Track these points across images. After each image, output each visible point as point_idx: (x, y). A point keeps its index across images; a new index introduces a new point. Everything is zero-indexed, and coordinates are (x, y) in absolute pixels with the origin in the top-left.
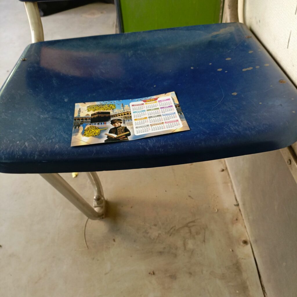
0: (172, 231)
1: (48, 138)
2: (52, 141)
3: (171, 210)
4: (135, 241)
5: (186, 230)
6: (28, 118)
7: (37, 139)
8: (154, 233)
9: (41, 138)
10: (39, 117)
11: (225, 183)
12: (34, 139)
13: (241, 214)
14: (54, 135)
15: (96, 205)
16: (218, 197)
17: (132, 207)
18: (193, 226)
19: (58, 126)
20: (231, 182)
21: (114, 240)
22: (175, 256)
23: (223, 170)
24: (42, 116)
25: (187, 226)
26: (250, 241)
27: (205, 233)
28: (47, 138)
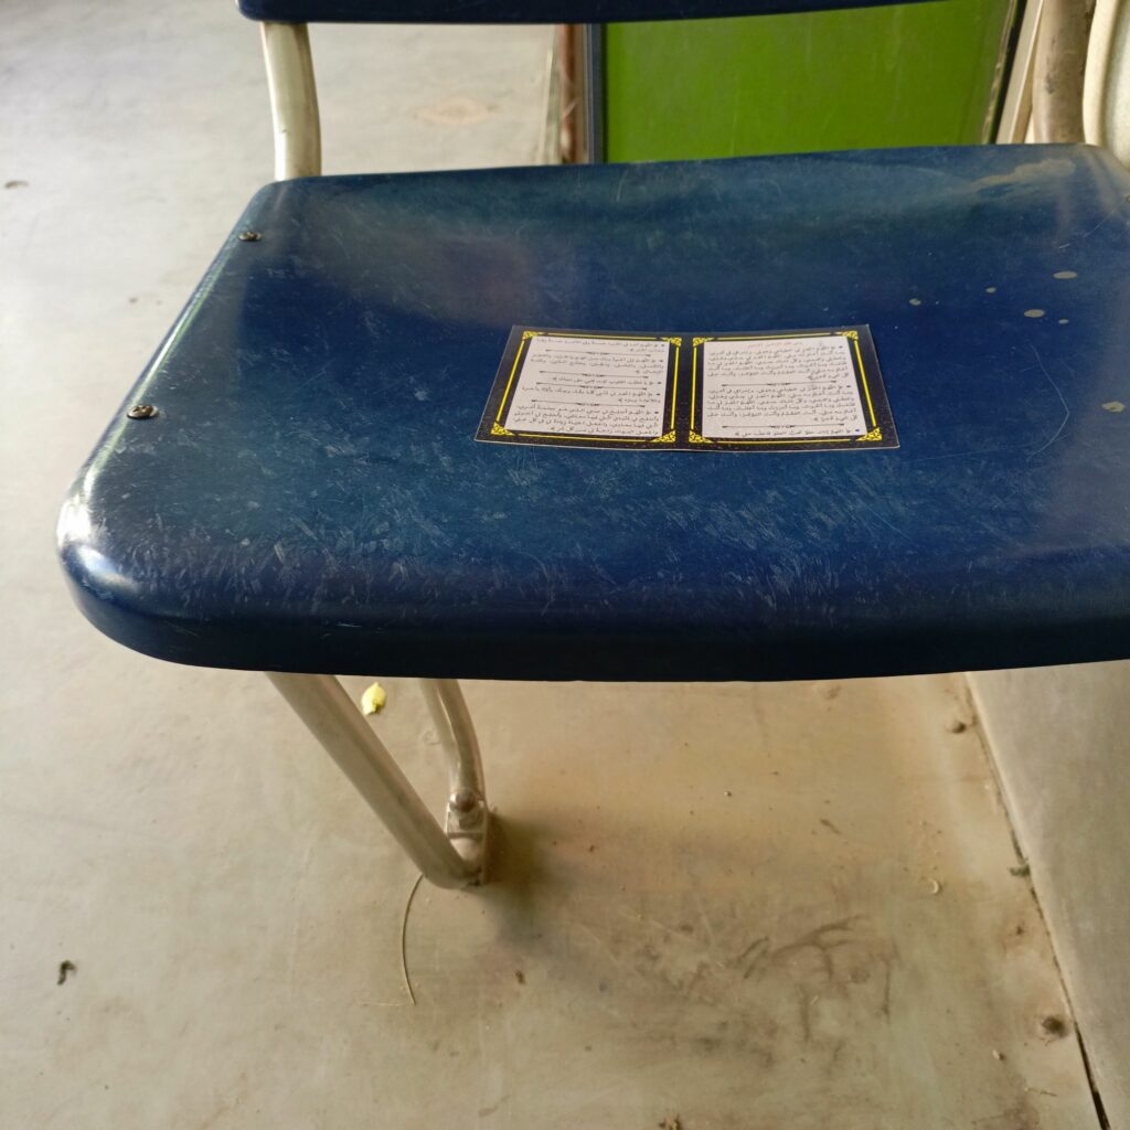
0: (753, 955)
1: (362, 535)
2: (379, 549)
3: (752, 873)
4: (602, 988)
5: (813, 957)
6: (279, 454)
7: (318, 534)
8: (682, 960)
9: (335, 532)
10: (321, 452)
11: (970, 778)
12: (310, 533)
13: (1040, 911)
14: (387, 524)
15: (457, 830)
16: (940, 832)
17: (592, 849)
18: (842, 943)
19: (397, 490)
20: (995, 776)
21: (521, 978)
22: (768, 1060)
23: (961, 728)
24: (330, 448)
25: (813, 939)
26: (1076, 1024)
27: (888, 976)
28: (357, 533)
